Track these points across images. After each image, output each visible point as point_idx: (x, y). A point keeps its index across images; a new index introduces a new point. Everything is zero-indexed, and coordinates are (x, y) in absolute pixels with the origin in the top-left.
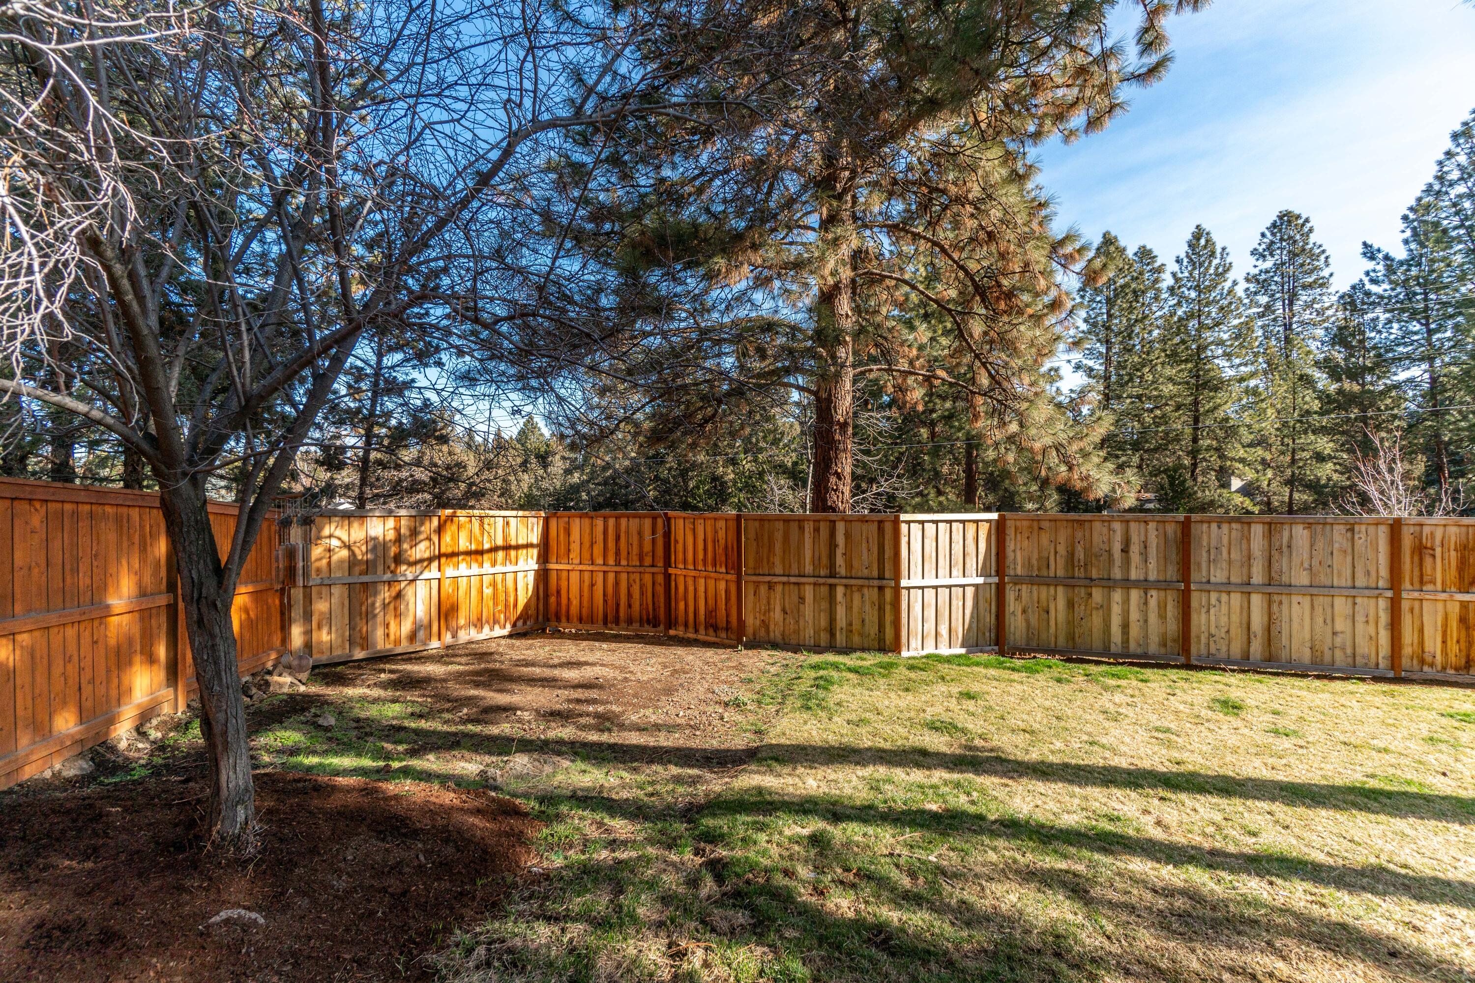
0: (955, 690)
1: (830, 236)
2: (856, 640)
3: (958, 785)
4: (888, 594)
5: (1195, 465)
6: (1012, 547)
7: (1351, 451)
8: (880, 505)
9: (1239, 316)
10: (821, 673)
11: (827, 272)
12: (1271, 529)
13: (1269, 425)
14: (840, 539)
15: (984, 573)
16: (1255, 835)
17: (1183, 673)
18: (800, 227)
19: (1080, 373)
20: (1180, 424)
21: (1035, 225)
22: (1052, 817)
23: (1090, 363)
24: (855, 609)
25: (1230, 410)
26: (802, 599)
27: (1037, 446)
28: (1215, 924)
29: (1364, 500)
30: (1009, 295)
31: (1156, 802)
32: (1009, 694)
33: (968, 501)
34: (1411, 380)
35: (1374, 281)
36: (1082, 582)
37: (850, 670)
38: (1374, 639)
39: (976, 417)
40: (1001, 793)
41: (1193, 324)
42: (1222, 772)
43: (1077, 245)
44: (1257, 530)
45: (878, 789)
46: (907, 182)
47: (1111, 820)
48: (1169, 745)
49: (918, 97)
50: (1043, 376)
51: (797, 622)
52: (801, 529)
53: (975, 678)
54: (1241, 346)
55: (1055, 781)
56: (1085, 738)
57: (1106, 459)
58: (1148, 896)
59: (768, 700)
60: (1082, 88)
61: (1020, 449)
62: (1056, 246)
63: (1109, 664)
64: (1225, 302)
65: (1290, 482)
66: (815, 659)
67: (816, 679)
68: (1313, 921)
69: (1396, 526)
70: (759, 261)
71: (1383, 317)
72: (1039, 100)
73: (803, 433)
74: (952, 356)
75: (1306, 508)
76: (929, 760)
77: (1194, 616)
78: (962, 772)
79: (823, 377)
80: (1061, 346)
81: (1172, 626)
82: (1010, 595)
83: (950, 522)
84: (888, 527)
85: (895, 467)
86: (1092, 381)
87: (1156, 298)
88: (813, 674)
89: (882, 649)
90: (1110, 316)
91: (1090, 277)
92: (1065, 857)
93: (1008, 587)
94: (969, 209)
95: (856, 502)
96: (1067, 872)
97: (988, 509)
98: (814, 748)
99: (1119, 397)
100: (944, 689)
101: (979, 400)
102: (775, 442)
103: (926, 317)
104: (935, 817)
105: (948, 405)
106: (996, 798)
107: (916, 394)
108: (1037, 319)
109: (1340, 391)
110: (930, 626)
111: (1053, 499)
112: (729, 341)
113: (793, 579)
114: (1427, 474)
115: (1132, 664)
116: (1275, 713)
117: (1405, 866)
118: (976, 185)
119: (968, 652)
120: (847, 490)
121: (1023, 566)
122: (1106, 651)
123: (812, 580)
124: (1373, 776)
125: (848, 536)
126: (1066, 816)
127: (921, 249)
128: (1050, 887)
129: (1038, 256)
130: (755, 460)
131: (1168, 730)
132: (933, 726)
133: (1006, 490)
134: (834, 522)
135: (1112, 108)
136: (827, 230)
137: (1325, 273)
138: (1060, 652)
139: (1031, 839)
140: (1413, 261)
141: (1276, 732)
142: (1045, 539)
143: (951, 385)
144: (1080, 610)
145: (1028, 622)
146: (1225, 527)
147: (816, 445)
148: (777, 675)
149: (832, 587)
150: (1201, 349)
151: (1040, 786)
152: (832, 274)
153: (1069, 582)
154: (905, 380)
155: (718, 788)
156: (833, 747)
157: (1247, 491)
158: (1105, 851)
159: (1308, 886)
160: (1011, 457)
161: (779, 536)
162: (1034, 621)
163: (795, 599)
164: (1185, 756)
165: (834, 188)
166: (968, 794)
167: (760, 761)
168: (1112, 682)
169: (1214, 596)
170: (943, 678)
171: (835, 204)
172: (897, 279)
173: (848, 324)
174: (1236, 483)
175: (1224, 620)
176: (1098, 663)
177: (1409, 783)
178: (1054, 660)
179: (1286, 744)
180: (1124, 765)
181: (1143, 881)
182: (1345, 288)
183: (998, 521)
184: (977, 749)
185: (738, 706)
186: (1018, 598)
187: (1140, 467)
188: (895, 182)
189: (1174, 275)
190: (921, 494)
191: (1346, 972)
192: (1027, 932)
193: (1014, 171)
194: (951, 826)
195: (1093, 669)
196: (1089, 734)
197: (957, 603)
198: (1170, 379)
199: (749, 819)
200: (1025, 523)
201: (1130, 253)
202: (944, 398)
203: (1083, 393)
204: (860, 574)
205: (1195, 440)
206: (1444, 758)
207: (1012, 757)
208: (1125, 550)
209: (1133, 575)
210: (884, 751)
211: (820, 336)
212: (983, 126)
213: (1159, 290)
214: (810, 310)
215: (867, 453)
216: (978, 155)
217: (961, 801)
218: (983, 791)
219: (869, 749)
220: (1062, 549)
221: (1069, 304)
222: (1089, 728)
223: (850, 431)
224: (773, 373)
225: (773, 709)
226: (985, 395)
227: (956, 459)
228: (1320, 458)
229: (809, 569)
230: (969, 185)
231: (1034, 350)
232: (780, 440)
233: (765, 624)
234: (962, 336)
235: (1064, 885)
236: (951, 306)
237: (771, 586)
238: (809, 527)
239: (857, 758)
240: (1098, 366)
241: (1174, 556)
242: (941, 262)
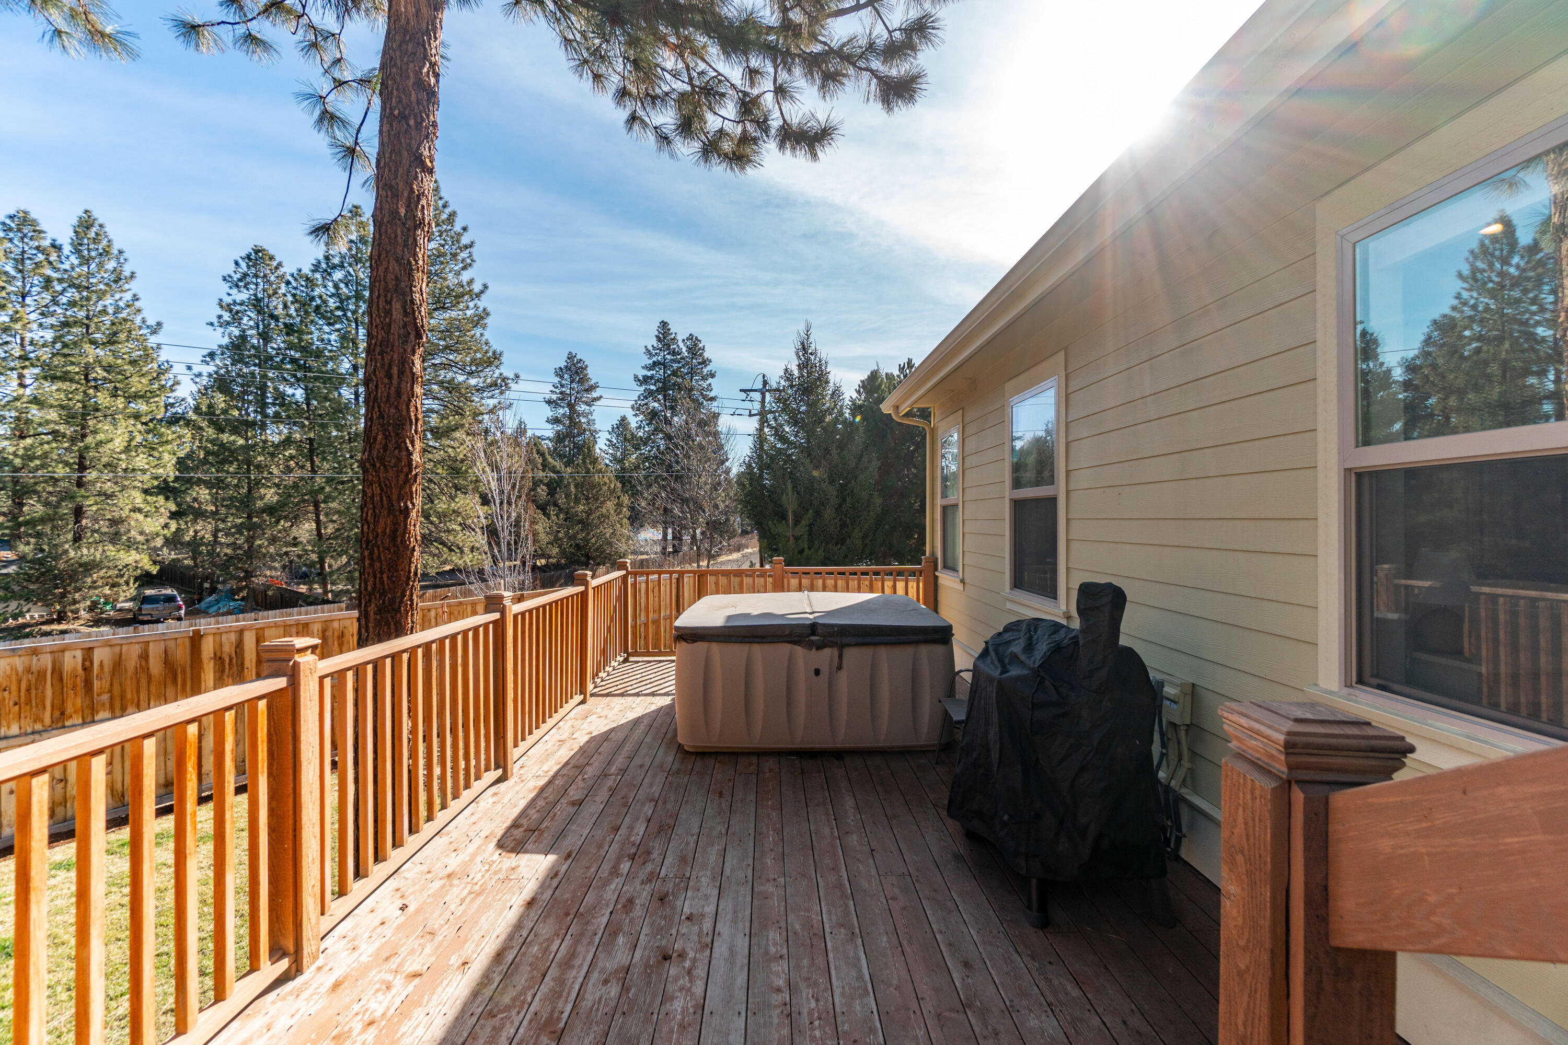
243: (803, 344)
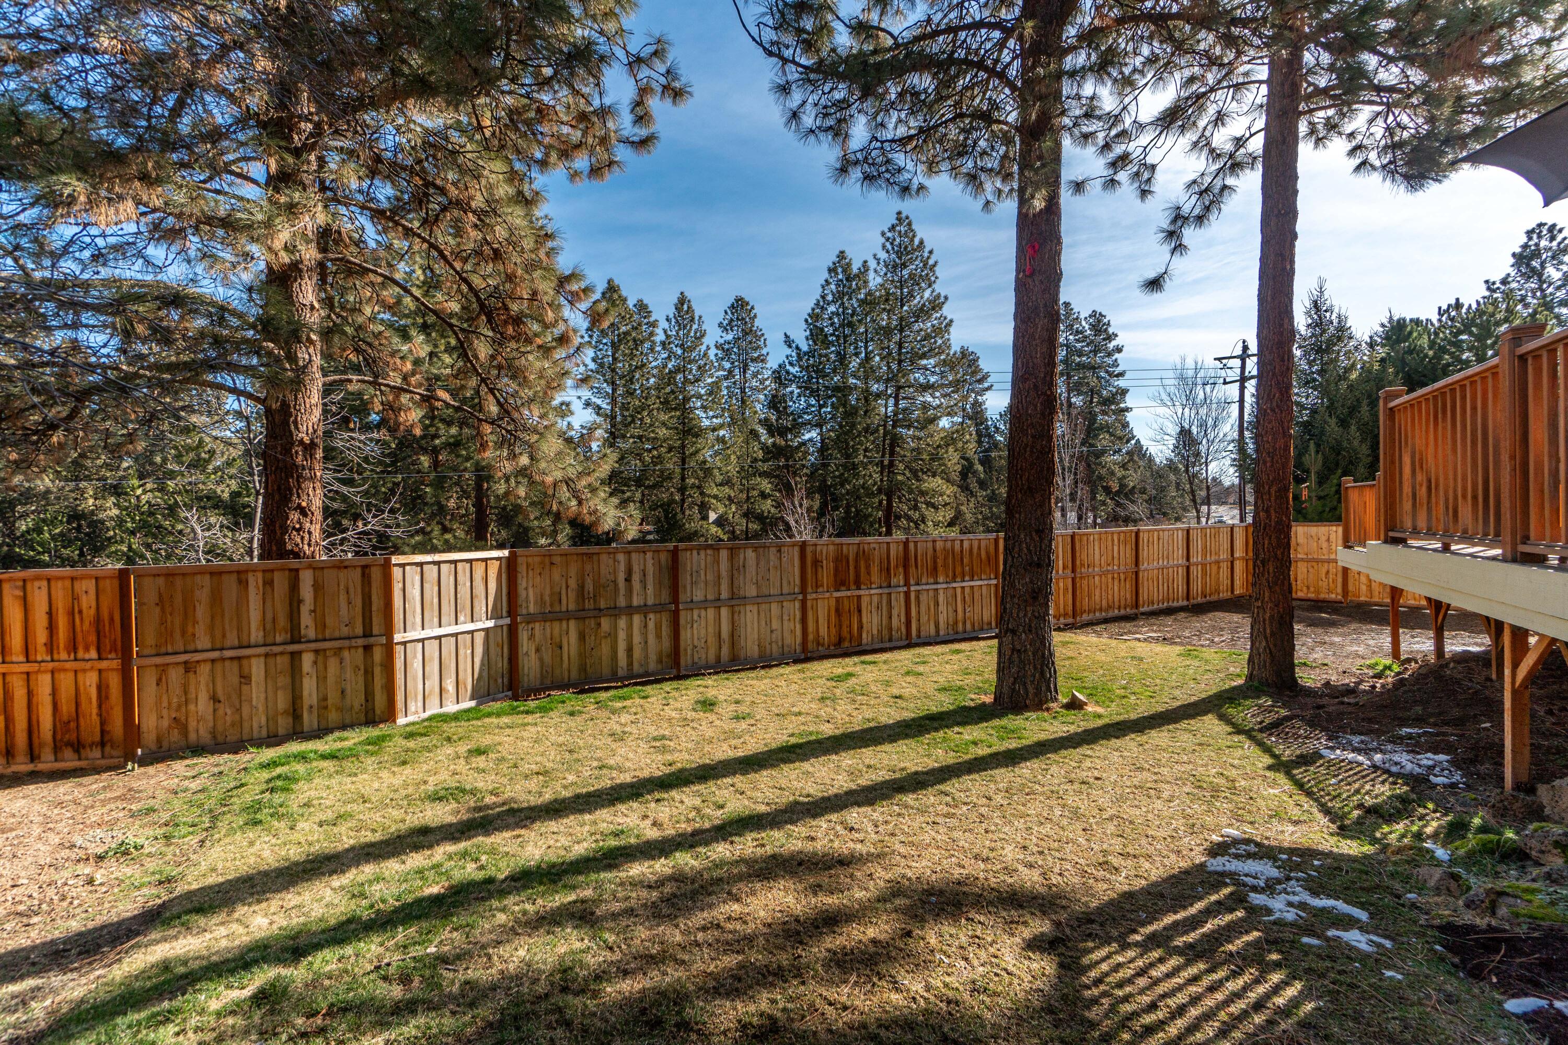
0: (463, 748)
1: (283, 199)
2: (333, 717)
3: (464, 854)
4: (378, 655)
5: (683, 501)
6: (524, 584)
7: (780, 491)
8: (365, 545)
9: (711, 376)
10: (279, 770)
11: (278, 244)
12: (733, 551)
13: (733, 469)
14: (306, 592)
15: (495, 615)
16: (721, 807)
17: (675, 684)
18: (232, 173)
19: (590, 410)
20: (671, 464)
21: (542, 254)
22: (563, 853)
23: (599, 402)
24: (331, 679)
25: (708, 454)
26: (245, 678)
27: (549, 480)
28: (693, 895)
29: (788, 528)
30: (517, 321)
31: (653, 805)
32: (523, 739)
33: (479, 538)
34: (811, 440)
35: (791, 364)
36: (591, 614)
37: (324, 757)
38: (793, 632)
39: (484, 446)
40: (512, 848)
41: (679, 377)
42: (701, 762)
43: (583, 285)
44: (724, 554)
45: (362, 895)
46: (394, 164)
47: (617, 835)
48: (664, 750)
49: (406, 70)
50: (555, 409)
51: (239, 710)
52: (243, 583)
53: (487, 730)
54: (713, 401)
55: (567, 816)
56: (595, 764)
57: (611, 495)
58: (644, 893)
59: (184, 830)
60: (585, 133)
61: (532, 483)
62: (563, 281)
63: (616, 688)
64: (701, 362)
65: (746, 515)
66: (269, 754)
67: (269, 781)
68: (756, 861)
69: (803, 546)
70: (158, 203)
71: (797, 391)
72: (545, 128)
73: (247, 453)
74: (456, 377)
75: (756, 536)
76: (431, 837)
77: (682, 633)
78: (469, 838)
79: (272, 382)
80: (569, 382)
81: (666, 644)
82: (523, 636)
83: (455, 562)
84: (376, 573)
85: (387, 501)
86: (599, 420)
87: (652, 349)
88: (265, 775)
89: (371, 721)
90: (615, 359)
91: (595, 317)
92: (574, 888)
93: (520, 627)
94: (472, 218)
95: (333, 544)
96: (575, 902)
97: (501, 546)
98: (266, 874)
99: (624, 436)
100: (449, 750)
101: (487, 429)
102: (198, 464)
103: (425, 328)
104: (436, 900)
105: (454, 431)
106: (507, 853)
107: (413, 416)
108: (546, 350)
109: (774, 444)
110: (433, 683)
111: (565, 533)
112: (97, 309)
113: (228, 654)
114: (821, 508)
115: (636, 684)
116: (737, 702)
117: (808, 796)
118: (478, 194)
119: (478, 704)
120: (316, 529)
121: (536, 603)
122: (614, 677)
123: (262, 650)
124: (792, 735)
125: (318, 587)
126: (576, 847)
127: (416, 248)
128: (559, 924)
129: (546, 287)
130: (162, 489)
131: (663, 737)
132: (436, 798)
133: (520, 525)
134: (297, 570)
135: (611, 164)
136: (277, 190)
137: (764, 352)
138: (574, 686)
139: (541, 883)
140: (810, 353)
141: (737, 718)
142: (556, 576)
143: (457, 409)
144: (590, 641)
145: (541, 660)
146: (702, 553)
147: (265, 472)
148: (202, 791)
149: (295, 657)
150: (686, 400)
151: (553, 825)
152: (286, 248)
153: (580, 615)
154: (397, 397)
155: (78, 993)
156: (297, 864)
157: (720, 522)
158: (610, 867)
159: (754, 835)
160: (522, 492)
161: (203, 595)
162: (547, 658)
163: (235, 680)
164: (676, 756)
165: (290, 139)
166: (476, 860)
167: (167, 923)
168: (619, 705)
169: (696, 612)
170: (449, 739)
171: (290, 160)
172: (385, 277)
173: (313, 319)
174: (713, 516)
175: (703, 632)
176: (607, 689)
177: (811, 733)
178: (566, 695)
179: (743, 725)
180: (629, 780)
181: (641, 882)
182: (775, 367)
183: (508, 559)
184: (487, 807)
185: (126, 853)
186: (532, 637)
187: (642, 502)
188: (378, 159)
189: (665, 331)
190: (422, 531)
191: (774, 891)
192: (536, 981)
193: (520, 193)
194: (455, 905)
195: (603, 695)
196: (599, 759)
197: (465, 652)
198: (664, 424)
199: (143, 1014)
200: (537, 559)
201: (631, 303)
202: (449, 424)
203: (591, 430)
204: (337, 634)
205: (683, 479)
206: (829, 710)
207: (525, 805)
208: (628, 580)
209: (636, 602)
210: (372, 845)
211: (266, 326)
212: (488, 133)
213: (654, 342)
214: (250, 290)
215: (349, 482)
216: (481, 163)
217: (469, 871)
218: (493, 852)
219: (352, 848)
220: (573, 583)
221: (577, 341)
222: (599, 754)
223: (319, 454)
224: (186, 366)
225: (194, 840)
226: (492, 423)
227: (464, 491)
228: (764, 495)
229: (256, 635)
230: (472, 191)
231: (543, 382)
232: (208, 461)
233: (180, 724)
234: (466, 355)
235: (572, 916)
236: (454, 321)
237: (188, 667)
238: (255, 582)
239: (333, 866)
240: (605, 405)
241: (666, 582)
242: (439, 268)
243: (1315, 302)
